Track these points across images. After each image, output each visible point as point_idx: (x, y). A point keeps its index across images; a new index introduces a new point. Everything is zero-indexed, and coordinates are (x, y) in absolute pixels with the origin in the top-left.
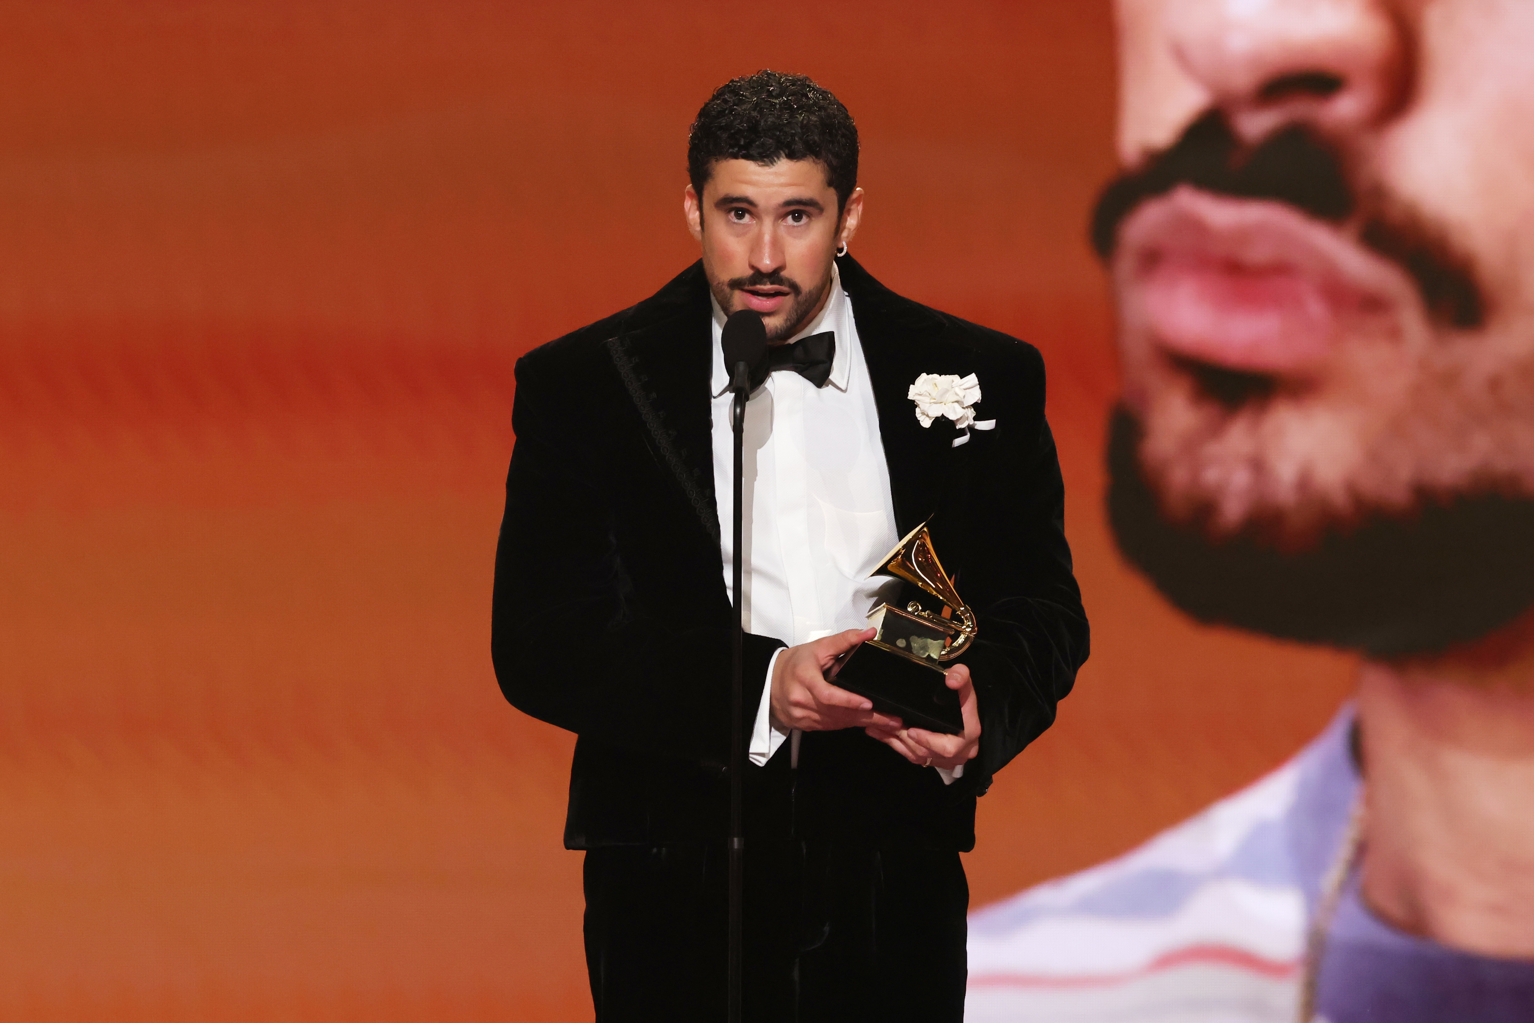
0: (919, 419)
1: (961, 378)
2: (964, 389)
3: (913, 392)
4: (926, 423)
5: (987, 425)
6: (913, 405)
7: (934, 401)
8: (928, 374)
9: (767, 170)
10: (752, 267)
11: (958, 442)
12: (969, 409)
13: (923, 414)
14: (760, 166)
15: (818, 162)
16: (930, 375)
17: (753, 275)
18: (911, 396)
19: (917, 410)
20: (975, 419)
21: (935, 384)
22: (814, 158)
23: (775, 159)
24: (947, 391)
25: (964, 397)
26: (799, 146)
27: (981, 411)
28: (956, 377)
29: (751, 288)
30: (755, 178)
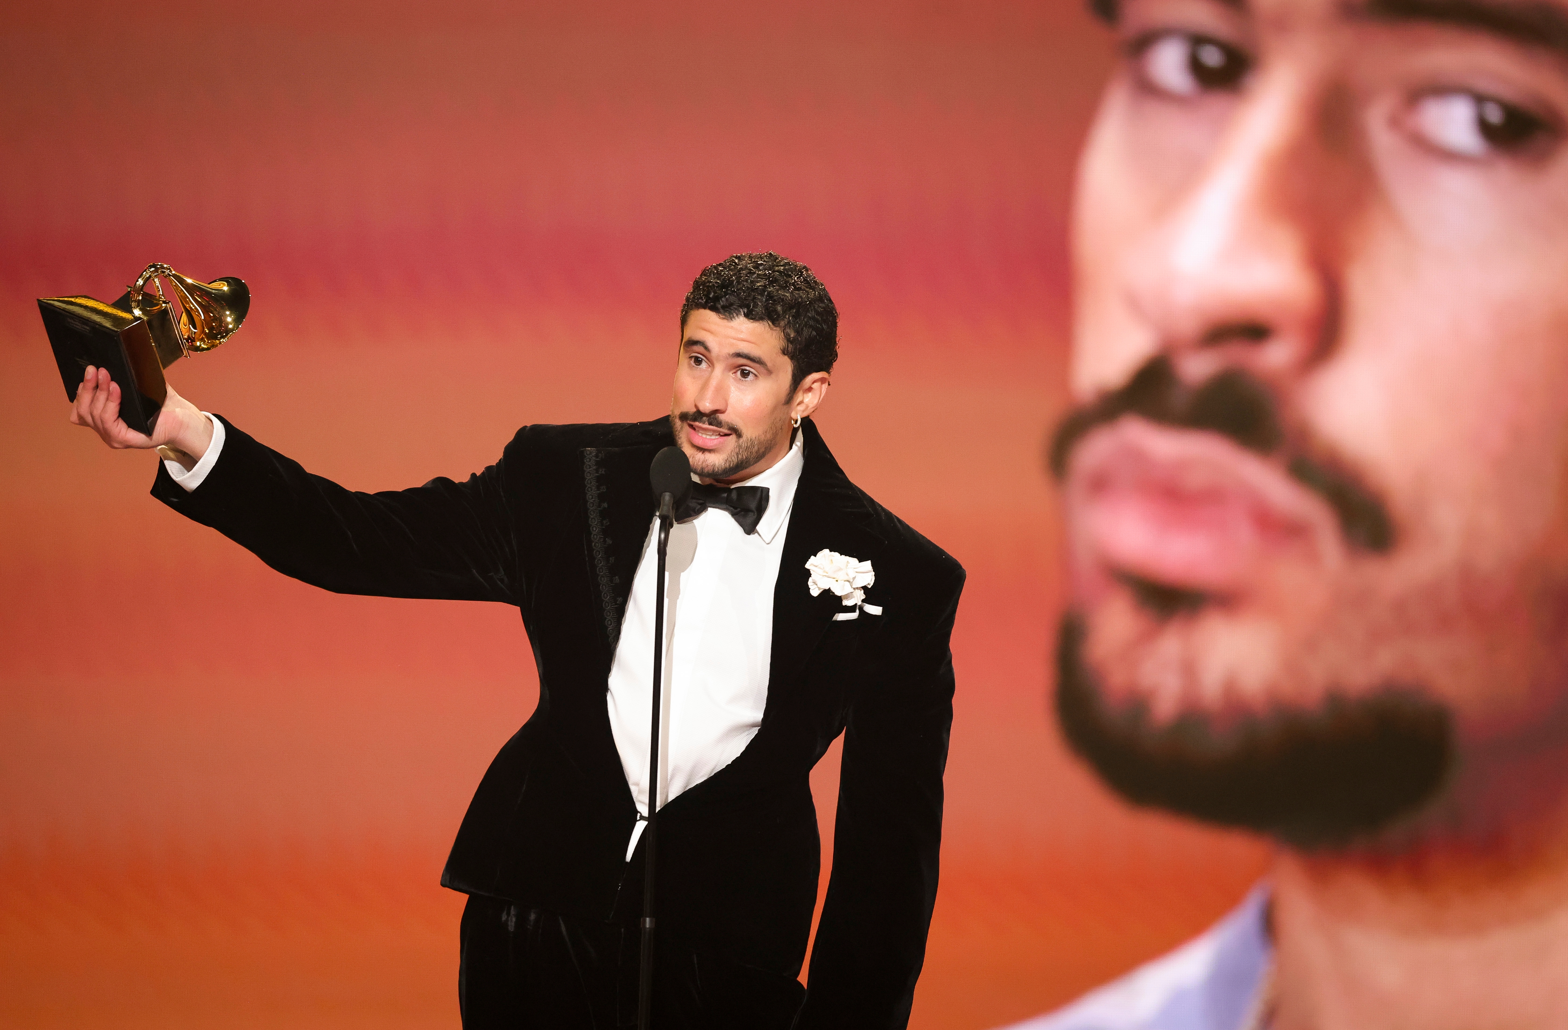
0: (810, 587)
1: (860, 562)
2: (856, 572)
3: (812, 564)
4: (815, 592)
5: (875, 610)
6: (808, 574)
7: (826, 574)
8: (831, 551)
9: (725, 323)
10: (696, 406)
11: (841, 617)
12: (859, 590)
13: (815, 583)
14: (720, 318)
15: (775, 329)
16: (833, 552)
17: (695, 413)
18: (808, 566)
19: (810, 579)
20: (863, 601)
21: (832, 560)
22: (770, 324)
23: (735, 315)
24: (840, 569)
25: (854, 578)
26: (759, 309)
27: (871, 595)
28: (855, 560)
29: (692, 423)
30: (713, 327)
